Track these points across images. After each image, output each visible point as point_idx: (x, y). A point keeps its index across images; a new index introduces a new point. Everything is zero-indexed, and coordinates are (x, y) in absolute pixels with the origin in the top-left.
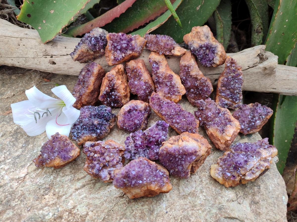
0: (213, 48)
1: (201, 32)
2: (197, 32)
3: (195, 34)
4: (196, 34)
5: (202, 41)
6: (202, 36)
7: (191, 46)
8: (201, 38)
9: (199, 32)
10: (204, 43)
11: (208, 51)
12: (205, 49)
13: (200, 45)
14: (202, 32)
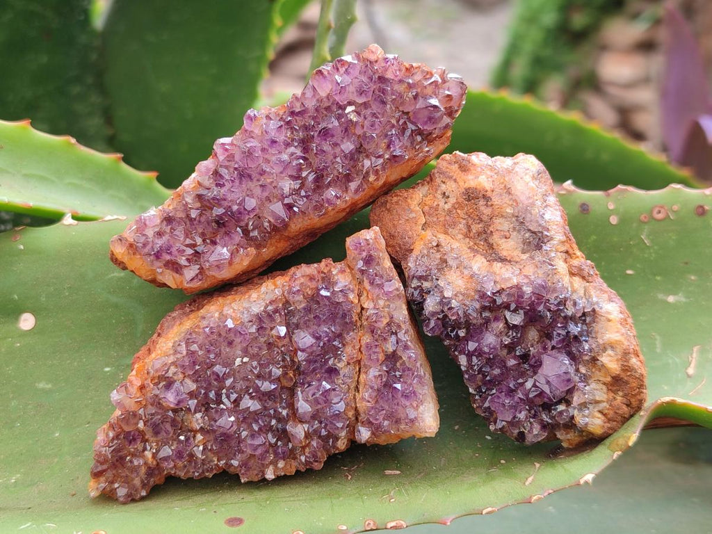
0: (572, 318)
1: (496, 200)
2: (472, 196)
3: (452, 200)
4: (458, 206)
5: (503, 260)
6: (502, 225)
7: (426, 285)
8: (495, 239)
9: (486, 198)
10: (515, 281)
11: (533, 334)
12: (517, 319)
13: (490, 289)
14: (506, 199)
